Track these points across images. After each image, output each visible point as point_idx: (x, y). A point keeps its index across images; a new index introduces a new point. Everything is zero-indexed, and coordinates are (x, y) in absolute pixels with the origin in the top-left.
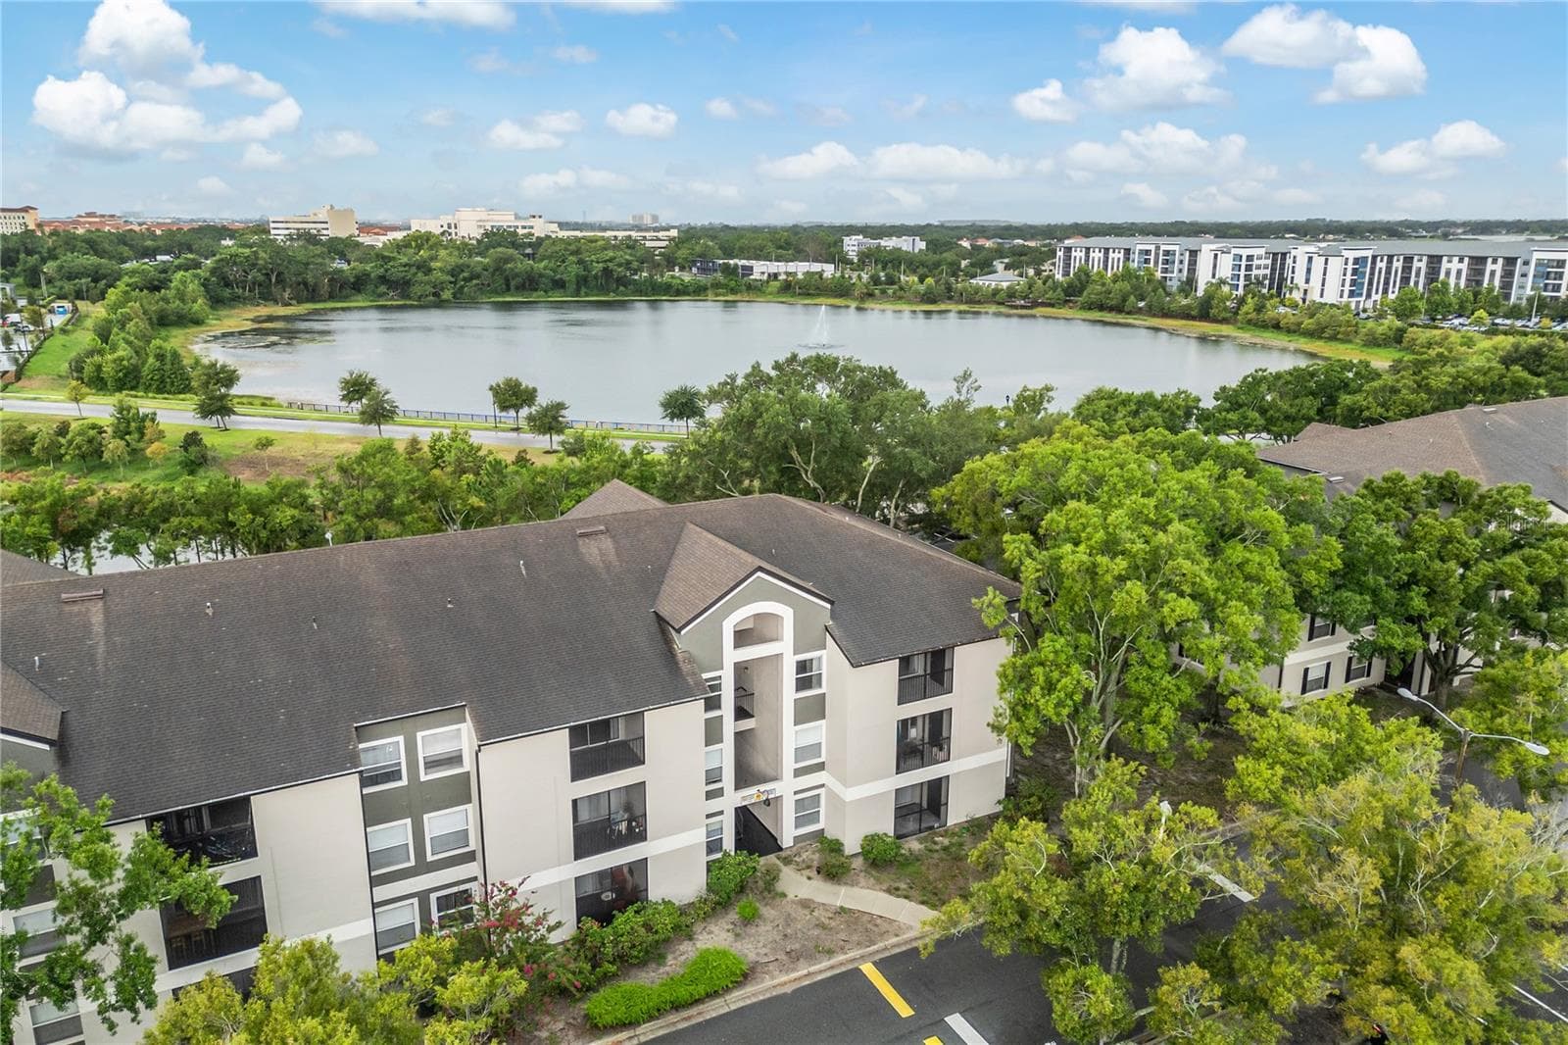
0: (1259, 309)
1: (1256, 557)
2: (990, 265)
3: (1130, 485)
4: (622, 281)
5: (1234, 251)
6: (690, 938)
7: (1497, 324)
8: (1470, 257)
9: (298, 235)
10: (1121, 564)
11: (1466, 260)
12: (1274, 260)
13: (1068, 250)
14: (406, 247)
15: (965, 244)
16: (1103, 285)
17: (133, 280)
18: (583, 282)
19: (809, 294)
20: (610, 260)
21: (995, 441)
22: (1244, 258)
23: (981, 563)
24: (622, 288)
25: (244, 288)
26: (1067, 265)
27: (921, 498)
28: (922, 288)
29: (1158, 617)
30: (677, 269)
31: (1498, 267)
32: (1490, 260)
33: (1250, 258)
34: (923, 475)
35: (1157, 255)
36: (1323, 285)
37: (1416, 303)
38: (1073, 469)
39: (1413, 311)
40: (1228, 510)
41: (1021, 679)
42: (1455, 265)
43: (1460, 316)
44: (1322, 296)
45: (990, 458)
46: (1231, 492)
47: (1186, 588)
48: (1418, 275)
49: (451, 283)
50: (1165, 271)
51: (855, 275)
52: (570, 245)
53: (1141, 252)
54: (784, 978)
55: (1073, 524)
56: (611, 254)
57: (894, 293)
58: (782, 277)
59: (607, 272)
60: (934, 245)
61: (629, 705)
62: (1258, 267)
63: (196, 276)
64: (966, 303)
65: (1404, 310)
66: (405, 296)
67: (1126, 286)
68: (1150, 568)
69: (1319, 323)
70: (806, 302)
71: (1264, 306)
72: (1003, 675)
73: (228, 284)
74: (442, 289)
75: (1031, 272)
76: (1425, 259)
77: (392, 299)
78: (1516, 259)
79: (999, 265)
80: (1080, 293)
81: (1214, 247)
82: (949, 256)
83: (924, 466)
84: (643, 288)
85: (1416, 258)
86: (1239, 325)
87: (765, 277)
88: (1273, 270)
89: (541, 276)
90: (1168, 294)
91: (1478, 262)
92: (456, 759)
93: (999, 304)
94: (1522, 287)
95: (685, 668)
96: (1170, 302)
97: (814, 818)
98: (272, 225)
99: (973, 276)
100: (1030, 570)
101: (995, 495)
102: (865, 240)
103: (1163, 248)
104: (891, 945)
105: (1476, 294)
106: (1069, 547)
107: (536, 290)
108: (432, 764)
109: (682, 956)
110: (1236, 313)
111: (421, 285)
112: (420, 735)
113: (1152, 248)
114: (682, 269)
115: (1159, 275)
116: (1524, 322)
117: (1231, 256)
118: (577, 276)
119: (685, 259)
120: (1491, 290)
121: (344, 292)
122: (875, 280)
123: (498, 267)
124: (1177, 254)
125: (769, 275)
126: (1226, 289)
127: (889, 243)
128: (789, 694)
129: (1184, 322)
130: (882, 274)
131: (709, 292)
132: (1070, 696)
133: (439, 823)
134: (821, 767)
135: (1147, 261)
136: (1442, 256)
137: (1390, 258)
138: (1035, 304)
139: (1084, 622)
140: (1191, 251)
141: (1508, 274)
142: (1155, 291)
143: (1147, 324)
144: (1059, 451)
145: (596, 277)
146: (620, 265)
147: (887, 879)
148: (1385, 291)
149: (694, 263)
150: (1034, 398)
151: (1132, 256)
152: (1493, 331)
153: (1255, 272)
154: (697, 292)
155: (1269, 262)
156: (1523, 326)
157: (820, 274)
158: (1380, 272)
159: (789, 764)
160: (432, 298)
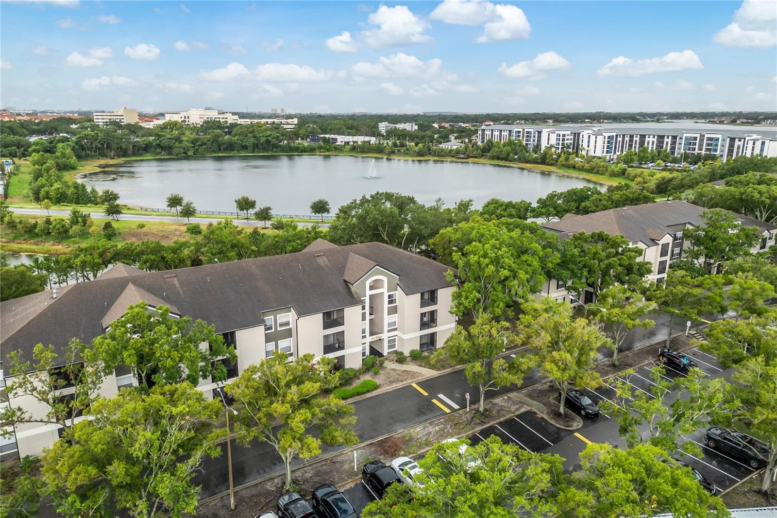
0: (567, 159)
1: (531, 259)
2: (448, 137)
3: (492, 237)
4: (275, 146)
5: (557, 132)
6: (359, 379)
7: (667, 166)
8: (658, 136)
9: (110, 122)
10: (487, 260)
11: (656, 137)
12: (575, 136)
13: (483, 130)
14: (165, 128)
15: (436, 125)
16: (499, 148)
17: (37, 147)
18: (256, 146)
19: (364, 152)
20: (269, 136)
21: (451, 222)
22: (561, 136)
23: (446, 264)
24: (275, 149)
25: (91, 151)
26: (483, 138)
27: (424, 243)
28: (417, 149)
29: (498, 276)
30: (300, 139)
31: (669, 140)
32: (666, 137)
33: (564, 135)
34: (426, 235)
35: (523, 133)
36: (595, 148)
37: (633, 157)
38: (474, 233)
39: (632, 160)
40: (523, 244)
41: (459, 297)
42: (651, 139)
43: (653, 162)
44: (595, 153)
45: (449, 229)
46: (524, 239)
47: (507, 267)
48: (636, 143)
49: (192, 147)
50: (527, 140)
51: (386, 142)
52: (249, 128)
53: (516, 132)
54: (389, 388)
55: (474, 249)
56: (269, 133)
57: (404, 151)
58: (351, 143)
59: (268, 141)
60: (422, 127)
61: (340, 306)
62: (568, 140)
63: (68, 145)
64: (437, 156)
65: (628, 161)
66: (170, 154)
67: (508, 148)
68: (496, 262)
69: (591, 166)
70: (363, 155)
71: (568, 158)
72: (453, 296)
73: (83, 149)
74: (188, 150)
75: (467, 140)
76: (639, 136)
77: (164, 155)
78: (677, 136)
79: (452, 138)
80: (489, 151)
81: (548, 130)
82: (428, 133)
83: (426, 232)
84: (285, 149)
85: (635, 136)
86: (558, 166)
87: (343, 144)
88: (574, 140)
89: (236, 143)
90: (527, 152)
91: (661, 138)
92: (288, 324)
93: (452, 156)
94: (679, 149)
95: (355, 296)
96: (528, 156)
97: (394, 346)
98: (95, 117)
99: (440, 143)
100: (461, 263)
101: (450, 241)
102: (389, 125)
103: (526, 130)
104: (420, 379)
105: (659, 153)
106: (472, 256)
107: (233, 150)
108: (281, 325)
109: (357, 383)
110: (557, 161)
111: (178, 148)
112: (278, 316)
113: (521, 130)
114: (302, 139)
115: (524, 143)
116: (679, 165)
117: (556, 135)
118: (253, 143)
119: (304, 134)
120: (666, 150)
121: (140, 152)
122: (395, 145)
123: (215, 139)
124: (532, 133)
125: (345, 142)
126: (553, 150)
127: (401, 126)
128: (386, 305)
129: (534, 165)
130: (398, 142)
131: (317, 151)
132: (473, 300)
133: (283, 344)
134: (396, 329)
135: (519, 136)
136: (645, 135)
137: (624, 136)
138: (468, 157)
139: (478, 279)
140: (538, 132)
141: (674, 143)
142: (522, 151)
143: (519, 166)
144: (470, 226)
145: (262, 144)
146: (274, 138)
147: (418, 362)
148: (622, 151)
149: (308, 137)
150: (465, 204)
151: (512, 134)
152: (665, 169)
153: (566, 142)
154: (311, 151)
155: (572, 137)
156: (678, 167)
157: (369, 142)
158: (619, 142)
159: (386, 328)
160: (183, 155)
